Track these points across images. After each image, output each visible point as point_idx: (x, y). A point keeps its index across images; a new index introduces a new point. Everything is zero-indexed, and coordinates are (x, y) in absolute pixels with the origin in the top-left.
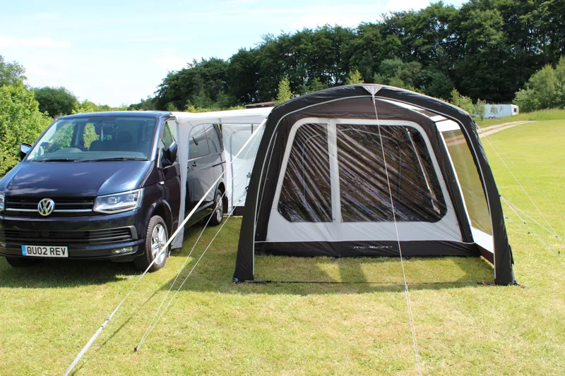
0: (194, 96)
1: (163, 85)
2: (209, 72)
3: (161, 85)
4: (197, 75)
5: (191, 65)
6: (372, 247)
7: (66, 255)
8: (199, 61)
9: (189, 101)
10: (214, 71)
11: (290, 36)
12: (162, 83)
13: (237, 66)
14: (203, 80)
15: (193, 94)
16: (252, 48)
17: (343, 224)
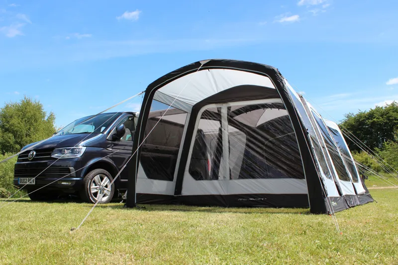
6: (251, 199)
7: (34, 183)
11: (366, 113)
17: (231, 181)
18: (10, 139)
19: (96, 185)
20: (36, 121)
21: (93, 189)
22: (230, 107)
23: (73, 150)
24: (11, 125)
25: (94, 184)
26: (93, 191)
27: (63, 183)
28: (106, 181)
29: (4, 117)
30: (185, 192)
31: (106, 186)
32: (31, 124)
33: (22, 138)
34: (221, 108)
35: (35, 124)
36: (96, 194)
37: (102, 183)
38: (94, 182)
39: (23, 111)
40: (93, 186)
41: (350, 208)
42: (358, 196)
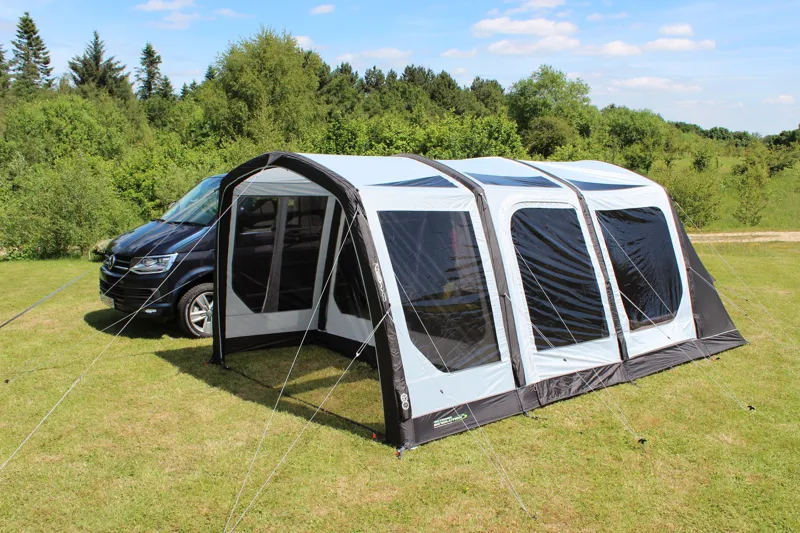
19: (200, 309)
20: (285, 74)
21: (196, 315)
23: (159, 259)
24: (242, 86)
25: (196, 309)
26: (195, 319)
27: (147, 311)
29: (230, 70)
30: (331, 328)
32: (276, 81)
35: (282, 81)
36: (200, 324)
37: (210, 306)
39: (261, 56)
41: (542, 407)
42: (634, 361)
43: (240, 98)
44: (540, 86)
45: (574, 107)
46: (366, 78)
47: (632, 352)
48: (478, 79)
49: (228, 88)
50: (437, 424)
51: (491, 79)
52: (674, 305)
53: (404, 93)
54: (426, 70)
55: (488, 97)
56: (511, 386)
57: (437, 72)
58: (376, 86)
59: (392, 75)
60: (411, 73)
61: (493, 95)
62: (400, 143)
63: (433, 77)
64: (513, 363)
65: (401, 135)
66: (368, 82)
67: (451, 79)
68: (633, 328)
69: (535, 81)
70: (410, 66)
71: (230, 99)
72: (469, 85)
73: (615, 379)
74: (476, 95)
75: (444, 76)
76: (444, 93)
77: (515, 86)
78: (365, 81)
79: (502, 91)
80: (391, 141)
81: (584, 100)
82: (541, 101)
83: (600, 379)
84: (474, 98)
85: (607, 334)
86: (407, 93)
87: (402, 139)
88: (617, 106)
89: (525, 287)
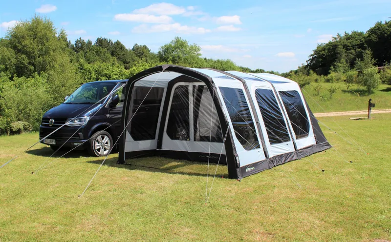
0: (336, 64)
1: (314, 55)
2: (351, 43)
3: (312, 55)
4: (340, 46)
5: (335, 38)
6: (208, 156)
7: (55, 144)
8: (343, 35)
9: (332, 67)
10: (355, 42)
12: (313, 53)
13: (374, 38)
14: (344, 50)
15: (335, 61)
16: (387, 21)
17: (194, 142)
18: (23, 60)
19: (99, 143)
20: (47, 40)
21: (97, 146)
22: (195, 86)
23: (80, 119)
24: (24, 46)
25: (97, 143)
26: (97, 148)
27: (75, 144)
28: (106, 139)
29: (16, 38)
30: (165, 147)
31: (107, 143)
32: (43, 44)
33: (35, 59)
34: (188, 86)
35: (47, 44)
36: (99, 150)
37: (103, 141)
38: (97, 141)
39: (34, 31)
40: (97, 144)
41: (275, 167)
42: (299, 151)
43: (23, 53)
44: (176, 48)
45: (193, 58)
46: (76, 44)
47: (299, 148)
48: (136, 44)
49: (15, 48)
50: (247, 170)
51: (143, 45)
52: (308, 131)
53: (97, 52)
54: (108, 40)
55: (142, 54)
56: (264, 158)
57: (114, 41)
58: (81, 48)
59: (89, 43)
60: (100, 42)
61: (145, 53)
62: (114, 76)
63: (112, 43)
64: (264, 149)
65: (115, 73)
66: (76, 46)
67: (122, 45)
68: (297, 138)
69: (173, 45)
70: (100, 38)
71: (16, 54)
72: (131, 48)
73: (294, 158)
74: (136, 54)
75: (118, 43)
76: (119, 52)
77: (162, 48)
78: (75, 46)
79: (149, 51)
80: (110, 76)
81: (198, 54)
82: (177, 55)
83: (290, 157)
84: (134, 55)
85: (290, 140)
86: (99, 52)
87: (116, 75)
88: (207, 59)
89: (264, 120)
